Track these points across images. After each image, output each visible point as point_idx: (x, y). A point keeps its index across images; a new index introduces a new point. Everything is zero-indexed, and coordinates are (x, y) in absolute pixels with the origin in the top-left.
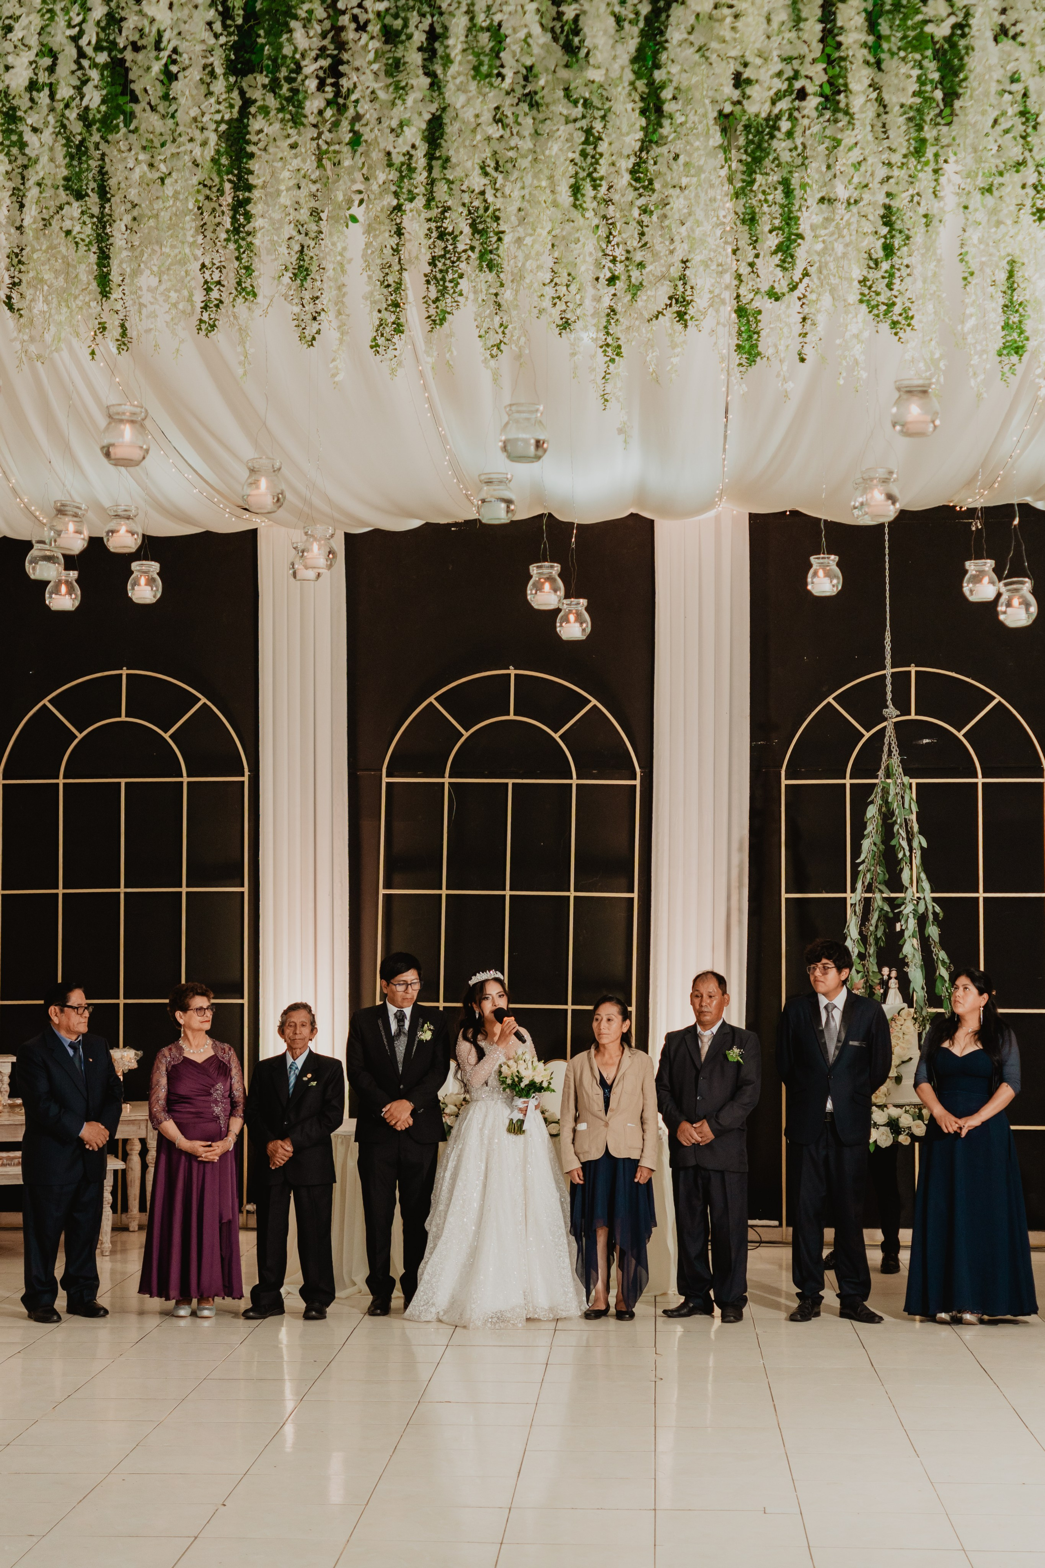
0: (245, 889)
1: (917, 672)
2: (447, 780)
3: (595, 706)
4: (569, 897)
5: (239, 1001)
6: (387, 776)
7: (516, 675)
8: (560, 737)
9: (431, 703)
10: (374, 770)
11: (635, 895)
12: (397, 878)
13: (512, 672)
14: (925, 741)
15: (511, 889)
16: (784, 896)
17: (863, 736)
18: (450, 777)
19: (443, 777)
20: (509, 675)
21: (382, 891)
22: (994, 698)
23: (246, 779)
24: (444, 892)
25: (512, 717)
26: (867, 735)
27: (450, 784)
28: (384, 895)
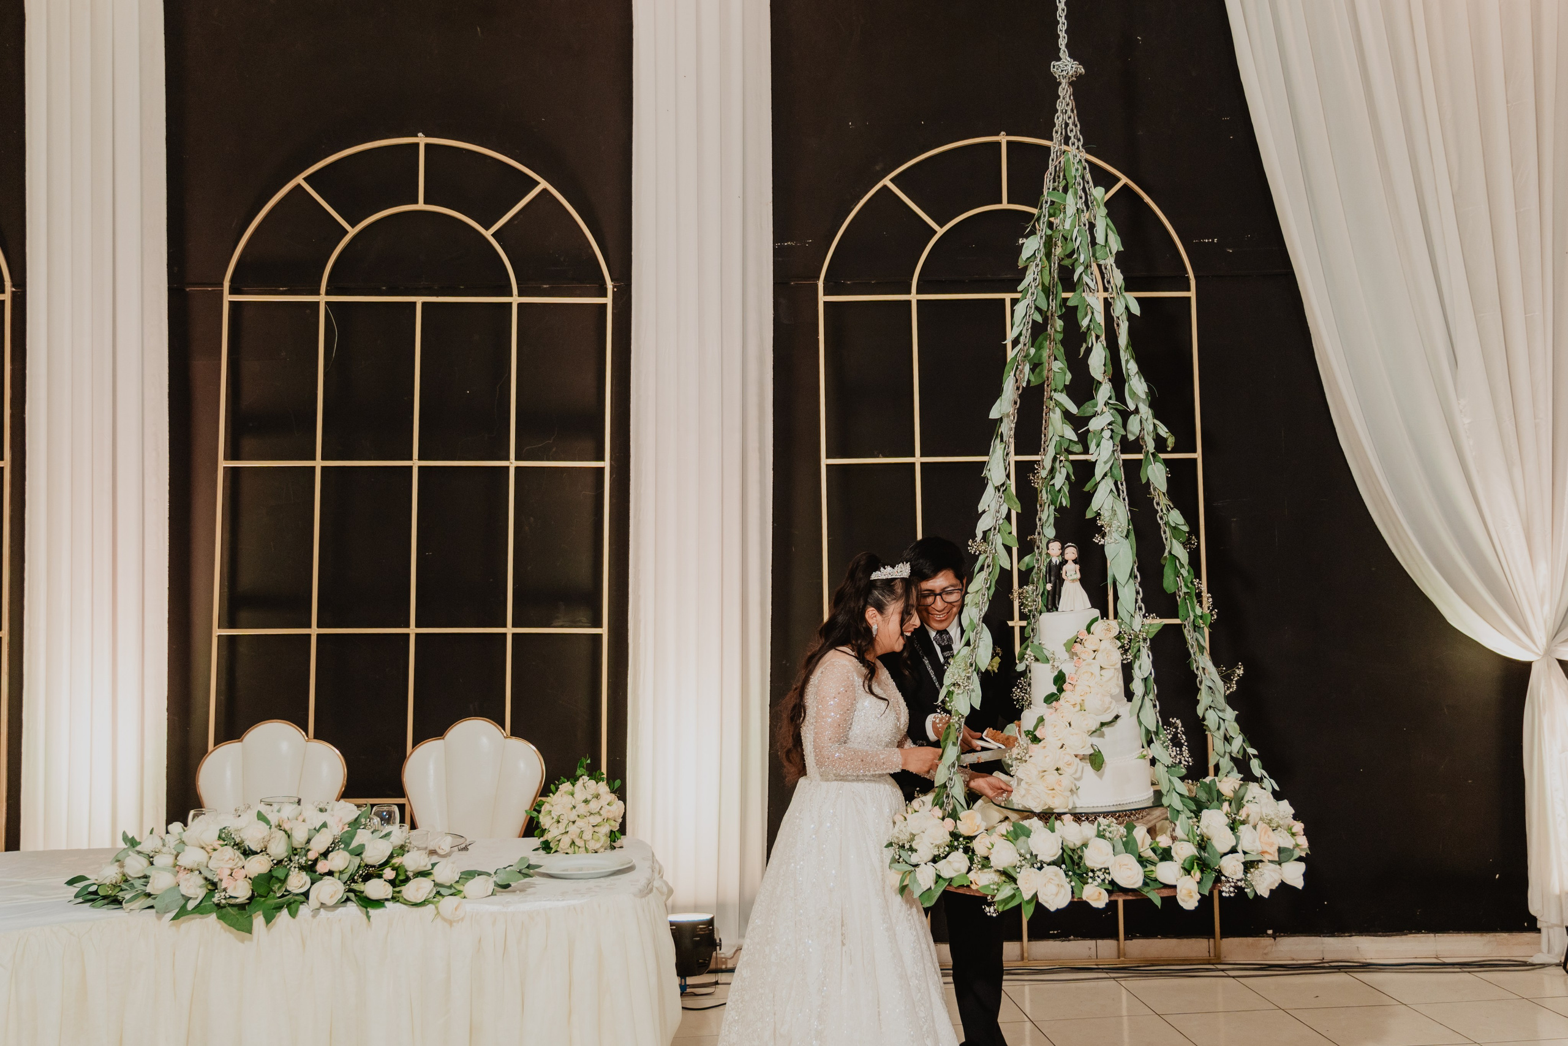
0: (6, 463)
1: (1009, 143)
2: (322, 299)
3: (545, 191)
4: (507, 468)
6: (232, 292)
7: (427, 146)
8: (493, 235)
9: (299, 186)
10: (210, 285)
11: (606, 464)
12: (247, 443)
13: (422, 140)
14: (1022, 241)
15: (420, 459)
16: (825, 461)
17: (935, 232)
18: (328, 293)
19: (318, 294)
20: (417, 145)
21: (223, 464)
22: (1118, 180)
23: (7, 297)
24: (318, 463)
25: (421, 206)
26: (940, 231)
27: (327, 303)
28: (224, 468)
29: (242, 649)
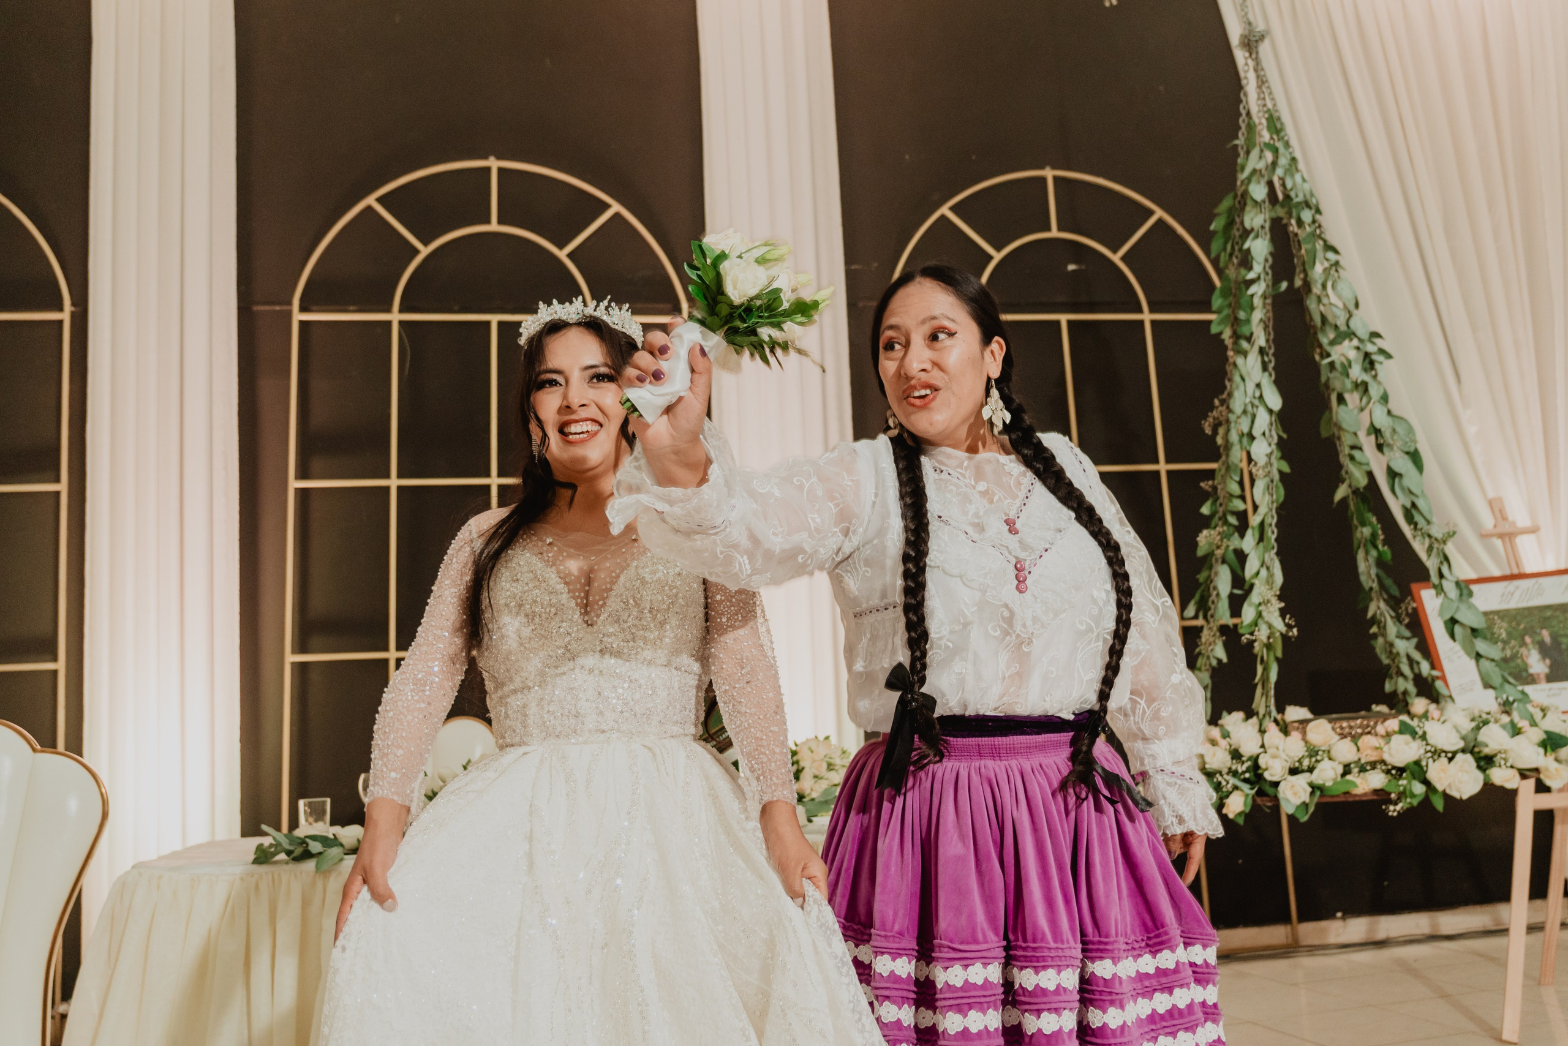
0: (62, 487)
1: (1054, 177)
2: (395, 317)
3: (617, 215)
5: (50, 666)
6: (302, 310)
7: (501, 170)
8: (570, 256)
9: (369, 208)
10: (279, 303)
12: (316, 464)
13: (494, 164)
14: (1071, 267)
17: (990, 258)
18: (401, 311)
19: (390, 312)
20: (488, 170)
21: (295, 484)
22: (1151, 213)
23: (65, 316)
24: (394, 483)
25: (494, 226)
26: (997, 256)
27: (401, 323)
28: (296, 489)
29: (315, 677)
